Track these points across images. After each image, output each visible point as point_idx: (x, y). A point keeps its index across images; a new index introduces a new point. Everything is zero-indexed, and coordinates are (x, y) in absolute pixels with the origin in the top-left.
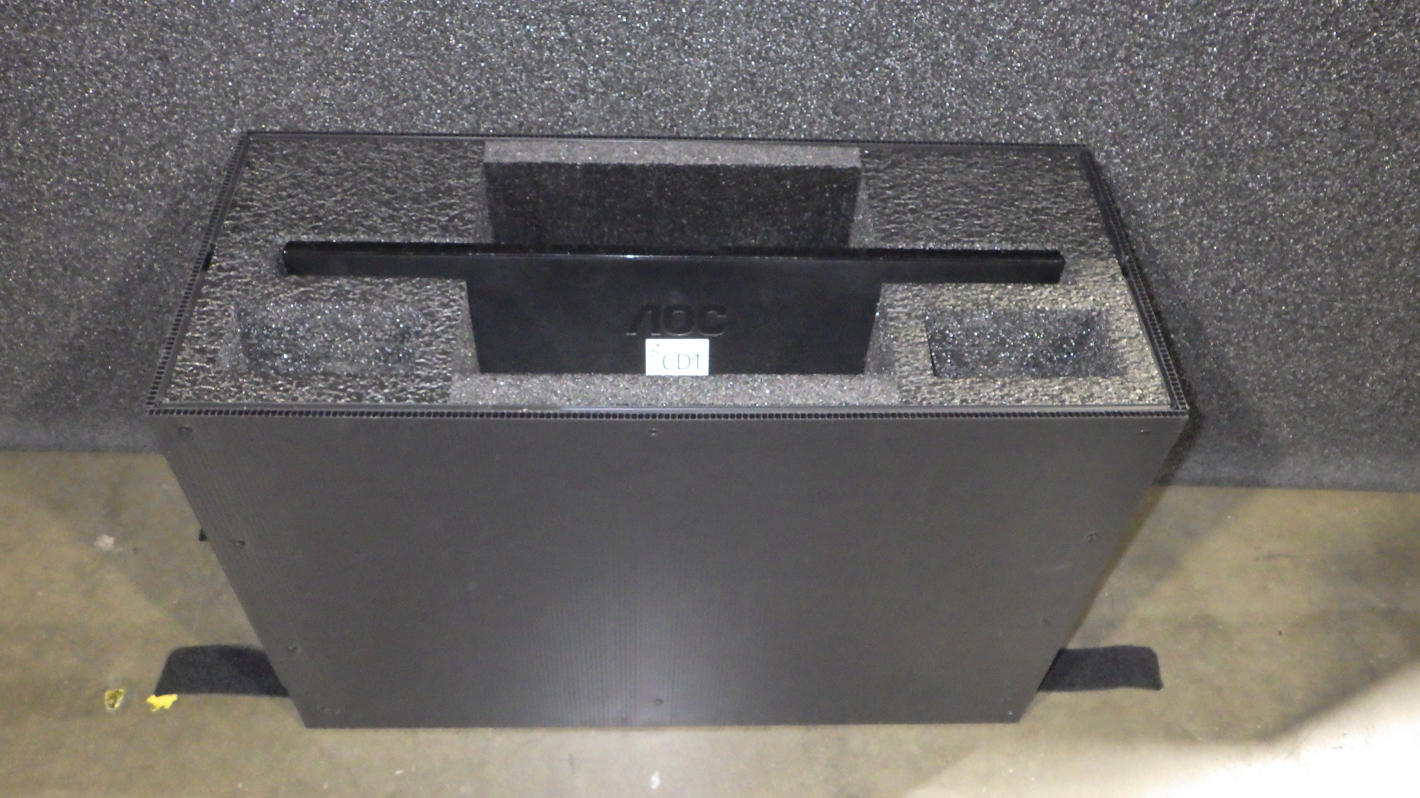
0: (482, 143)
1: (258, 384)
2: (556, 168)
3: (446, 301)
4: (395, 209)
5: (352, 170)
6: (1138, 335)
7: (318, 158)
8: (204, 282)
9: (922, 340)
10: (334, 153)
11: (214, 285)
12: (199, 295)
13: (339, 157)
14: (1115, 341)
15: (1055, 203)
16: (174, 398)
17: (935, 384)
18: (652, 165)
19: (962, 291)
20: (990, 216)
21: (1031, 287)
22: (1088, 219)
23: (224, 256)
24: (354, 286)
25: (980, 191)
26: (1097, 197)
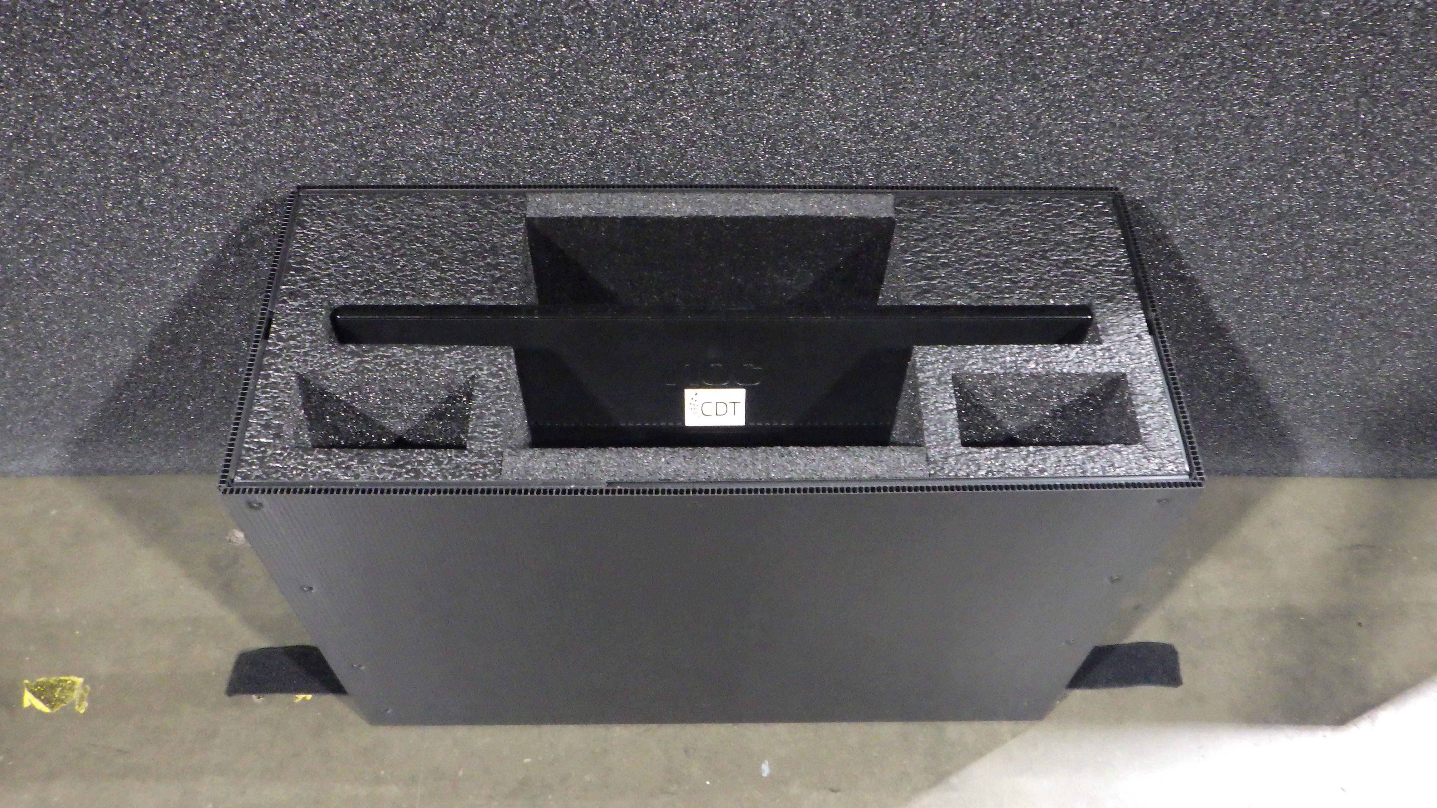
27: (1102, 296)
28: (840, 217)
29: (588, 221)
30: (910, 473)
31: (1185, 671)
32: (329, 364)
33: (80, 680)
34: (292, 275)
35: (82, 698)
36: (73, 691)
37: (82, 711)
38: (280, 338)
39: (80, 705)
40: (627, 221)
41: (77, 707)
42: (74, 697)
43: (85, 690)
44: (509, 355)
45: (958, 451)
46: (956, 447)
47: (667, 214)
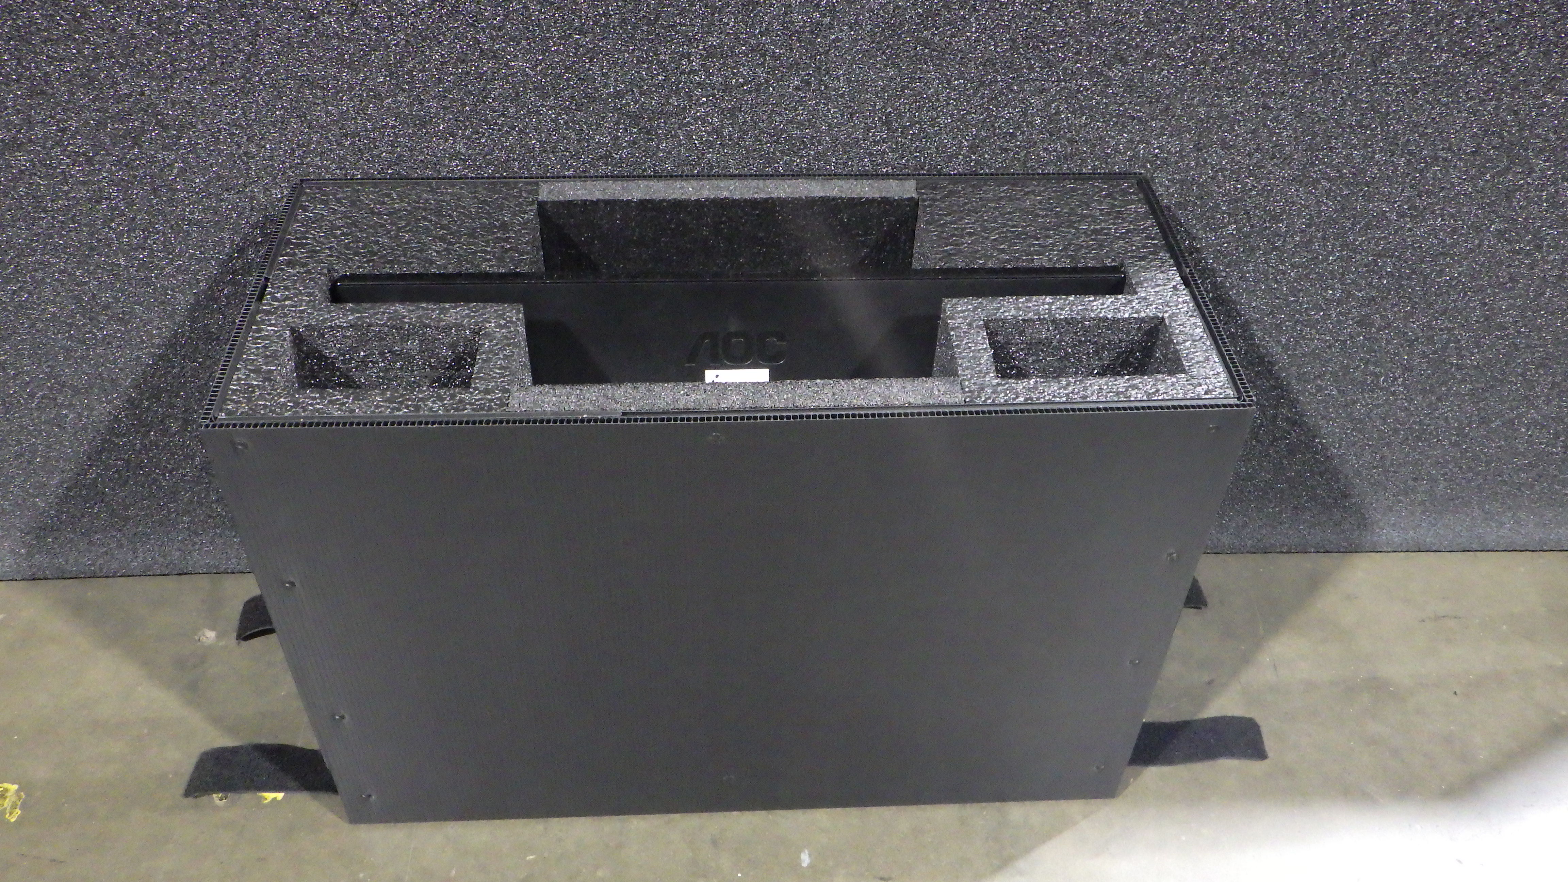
0: (537, 184)
1: (314, 399)
2: (612, 204)
3: (502, 322)
4: (450, 243)
5: (406, 210)
6: (1202, 337)
7: (372, 200)
8: (258, 312)
9: (985, 346)
10: (388, 195)
11: (268, 313)
12: (255, 323)
13: (393, 199)
14: (1178, 343)
15: (1114, 224)
16: (229, 413)
17: (998, 385)
18: (707, 200)
19: (1023, 303)
20: (1049, 237)
21: (1092, 298)
22: (1147, 238)
23: (279, 287)
24: (410, 311)
25: (1038, 215)
26: (1156, 218)
27: (1132, 257)
28: (861, 198)
29: (602, 205)
30: (945, 399)
31: (1269, 743)
32: (327, 319)
33: (15, 787)
34: (291, 249)
35: (14, 806)
36: (5, 798)
37: (13, 820)
38: (275, 299)
39: (11, 814)
40: (642, 203)
41: (7, 816)
42: (6, 805)
43: (20, 798)
44: (518, 312)
45: (995, 382)
46: (992, 378)
47: (683, 197)
